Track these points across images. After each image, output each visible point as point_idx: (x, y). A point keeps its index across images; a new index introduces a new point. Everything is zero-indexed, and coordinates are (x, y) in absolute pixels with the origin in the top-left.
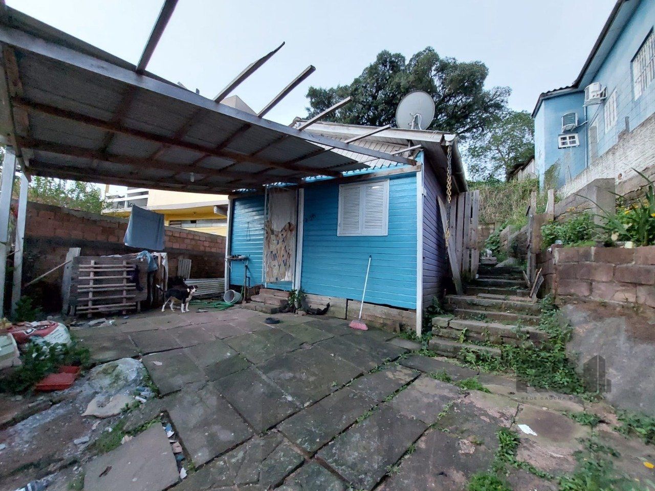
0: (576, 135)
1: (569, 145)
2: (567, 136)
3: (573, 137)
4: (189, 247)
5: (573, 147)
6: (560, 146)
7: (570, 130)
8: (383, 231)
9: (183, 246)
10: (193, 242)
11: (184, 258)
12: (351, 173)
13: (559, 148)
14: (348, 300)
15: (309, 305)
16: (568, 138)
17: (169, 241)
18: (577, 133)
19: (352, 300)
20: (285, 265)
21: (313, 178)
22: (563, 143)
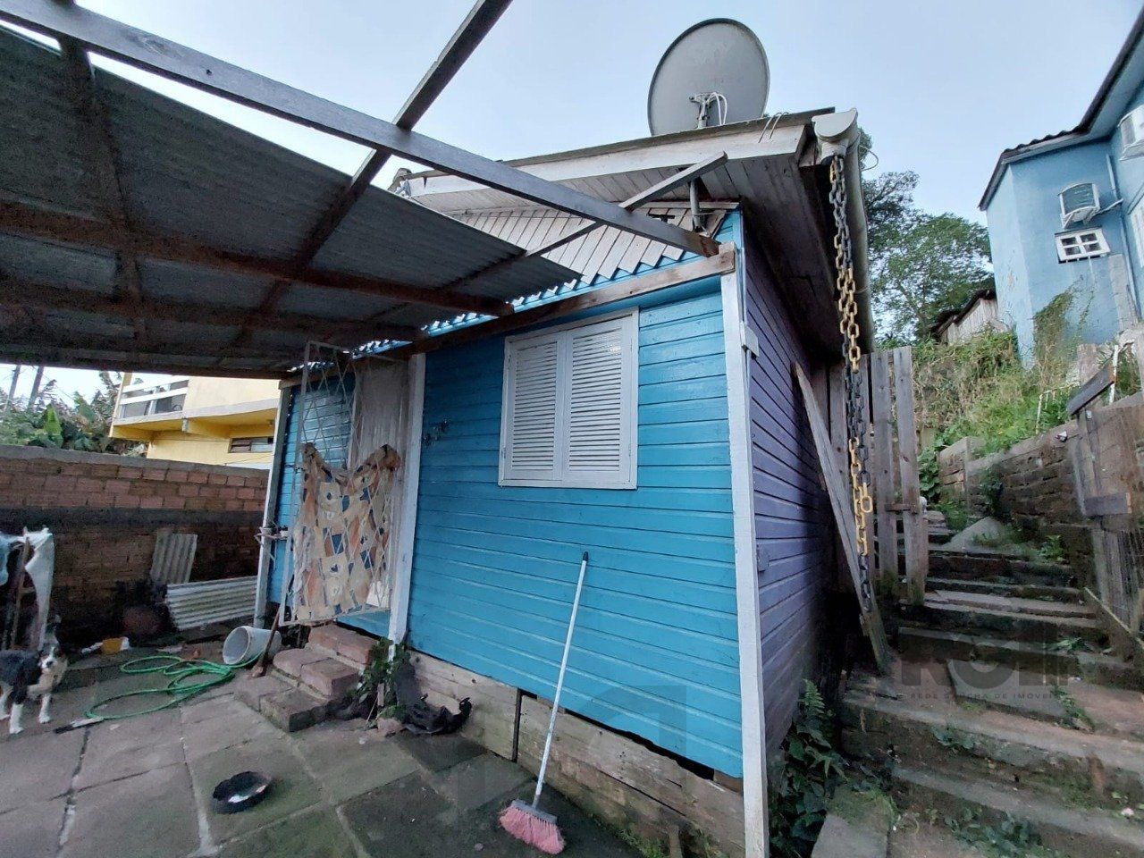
0: (1099, 233)
1: (1084, 253)
2: (1077, 236)
3: (1092, 237)
4: (196, 505)
5: (1092, 257)
6: (1064, 257)
7: (1081, 222)
8: (625, 475)
9: (179, 503)
10: (206, 493)
11: (175, 532)
12: (534, 301)
13: (1061, 262)
14: (522, 693)
15: (424, 690)
16: (1078, 239)
17: (130, 492)
18: (1100, 227)
19: (534, 696)
20: (367, 566)
21: (447, 326)
22: (1069, 251)
